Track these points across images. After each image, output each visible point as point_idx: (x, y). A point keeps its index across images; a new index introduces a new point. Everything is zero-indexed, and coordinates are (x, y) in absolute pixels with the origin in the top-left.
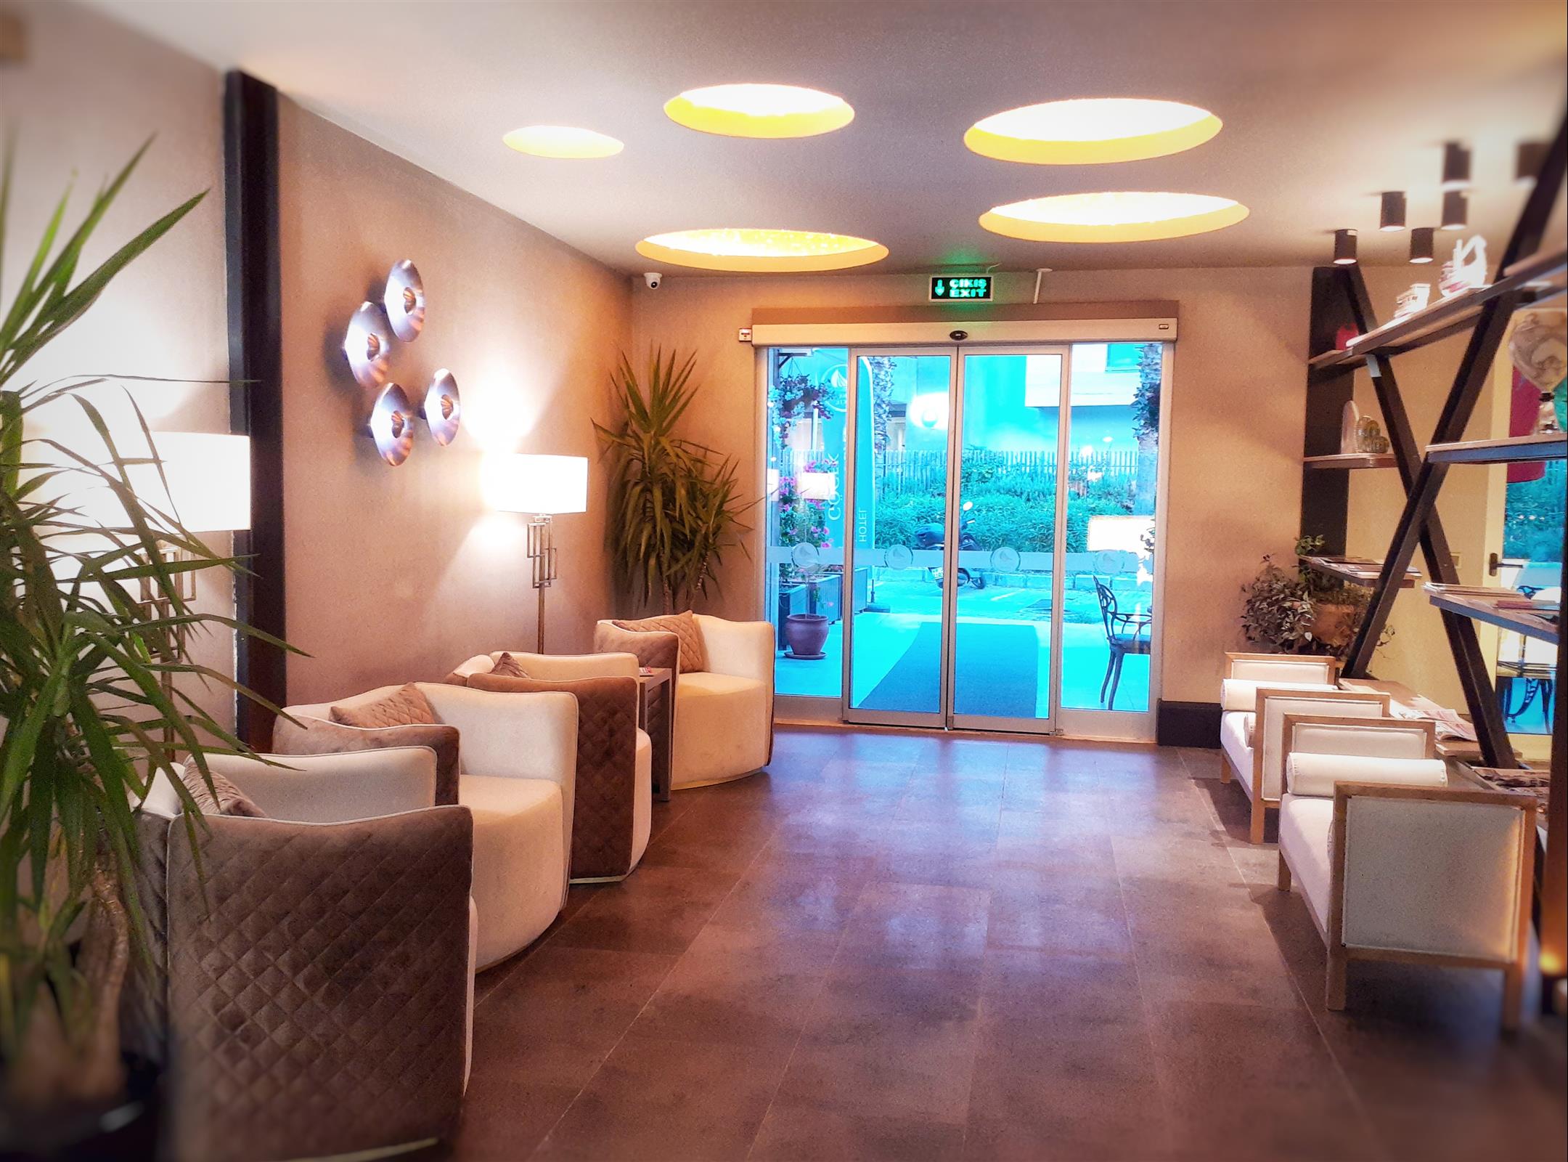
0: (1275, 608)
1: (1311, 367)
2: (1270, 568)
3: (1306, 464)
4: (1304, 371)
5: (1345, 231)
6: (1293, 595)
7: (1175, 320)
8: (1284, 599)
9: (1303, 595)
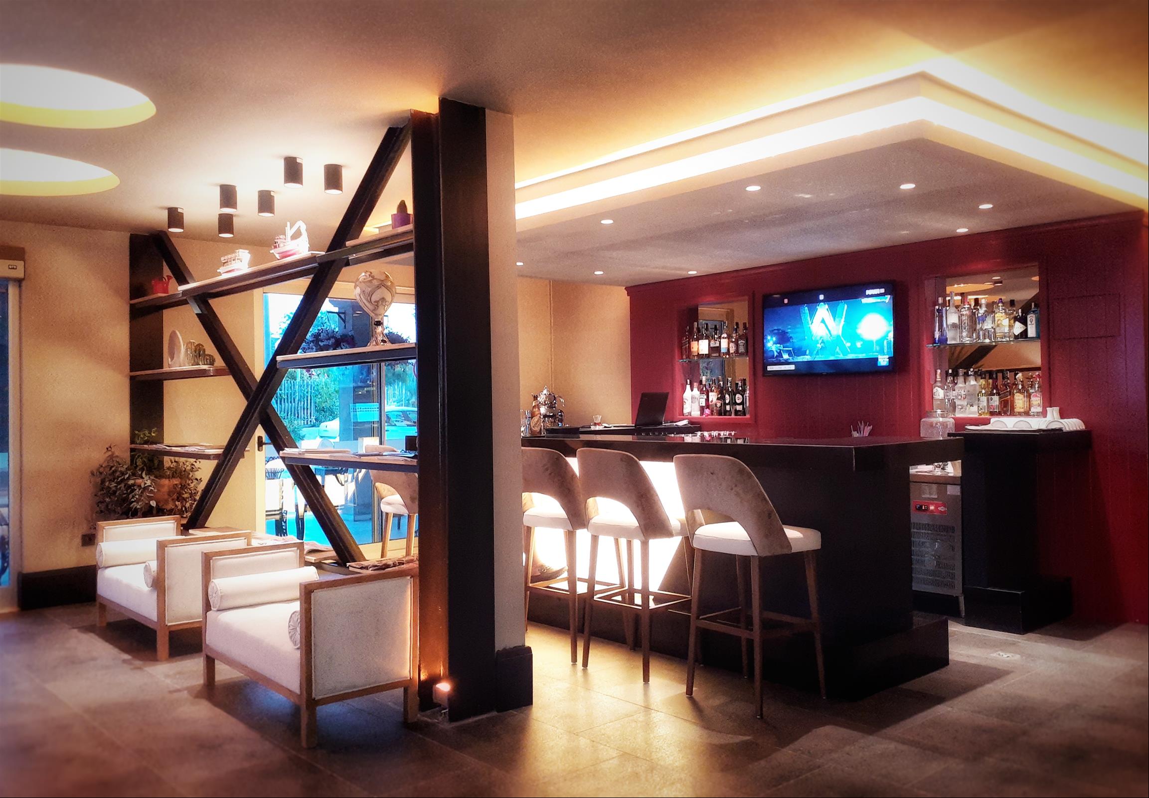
0: (123, 485)
1: (132, 307)
2: (112, 457)
3: (132, 378)
4: (127, 309)
5: (177, 209)
6: (134, 474)
7: (22, 263)
8: (128, 479)
9: (142, 473)
